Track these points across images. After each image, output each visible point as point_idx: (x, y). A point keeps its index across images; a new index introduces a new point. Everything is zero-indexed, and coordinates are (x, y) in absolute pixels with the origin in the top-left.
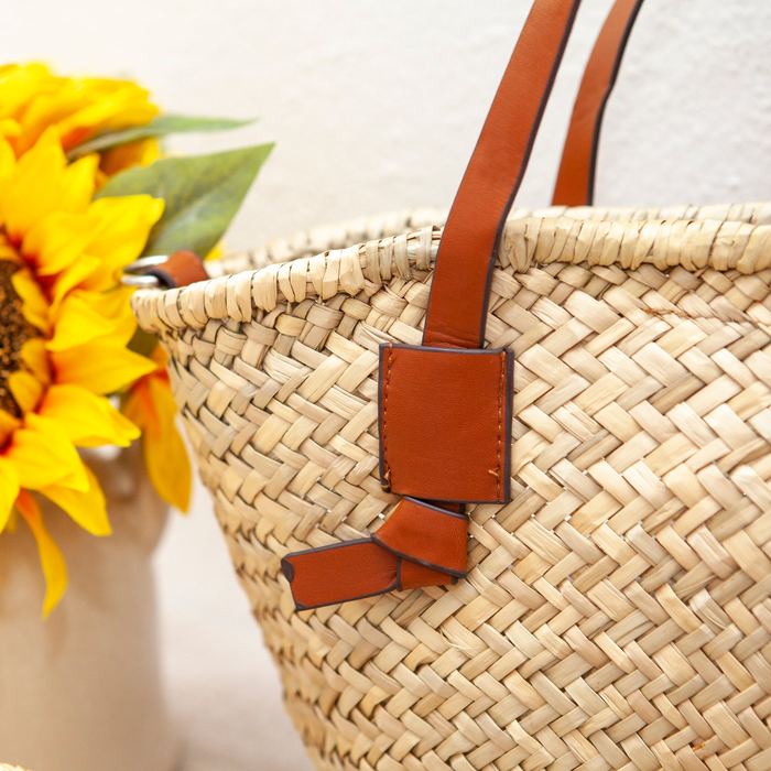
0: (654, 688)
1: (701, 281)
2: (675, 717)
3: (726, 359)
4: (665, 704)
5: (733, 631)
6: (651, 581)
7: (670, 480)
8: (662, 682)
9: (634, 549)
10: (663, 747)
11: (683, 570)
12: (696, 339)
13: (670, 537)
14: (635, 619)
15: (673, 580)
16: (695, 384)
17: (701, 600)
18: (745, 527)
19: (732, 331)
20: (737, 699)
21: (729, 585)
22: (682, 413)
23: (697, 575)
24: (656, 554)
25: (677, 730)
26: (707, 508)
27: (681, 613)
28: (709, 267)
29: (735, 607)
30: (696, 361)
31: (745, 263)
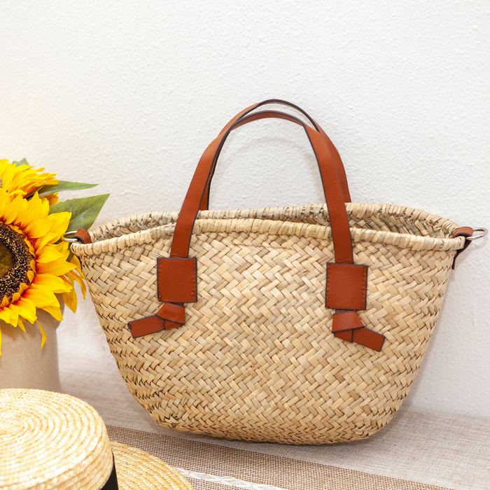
0: (240, 352)
1: (249, 236)
2: (247, 360)
3: (257, 258)
4: (243, 356)
5: (262, 334)
6: (239, 321)
7: (243, 292)
8: (243, 350)
9: (234, 313)
10: (243, 368)
11: (248, 317)
12: (248, 252)
13: (244, 308)
14: (235, 332)
15: (245, 321)
16: (248, 265)
17: (253, 325)
18: (265, 304)
19: (258, 250)
20: (264, 352)
21: (261, 321)
22: (246, 273)
23: (252, 318)
24: (240, 314)
25: (247, 363)
26: (254, 299)
27: (248, 330)
28: (251, 232)
29: (262, 327)
30: (249, 259)
31: (261, 230)
